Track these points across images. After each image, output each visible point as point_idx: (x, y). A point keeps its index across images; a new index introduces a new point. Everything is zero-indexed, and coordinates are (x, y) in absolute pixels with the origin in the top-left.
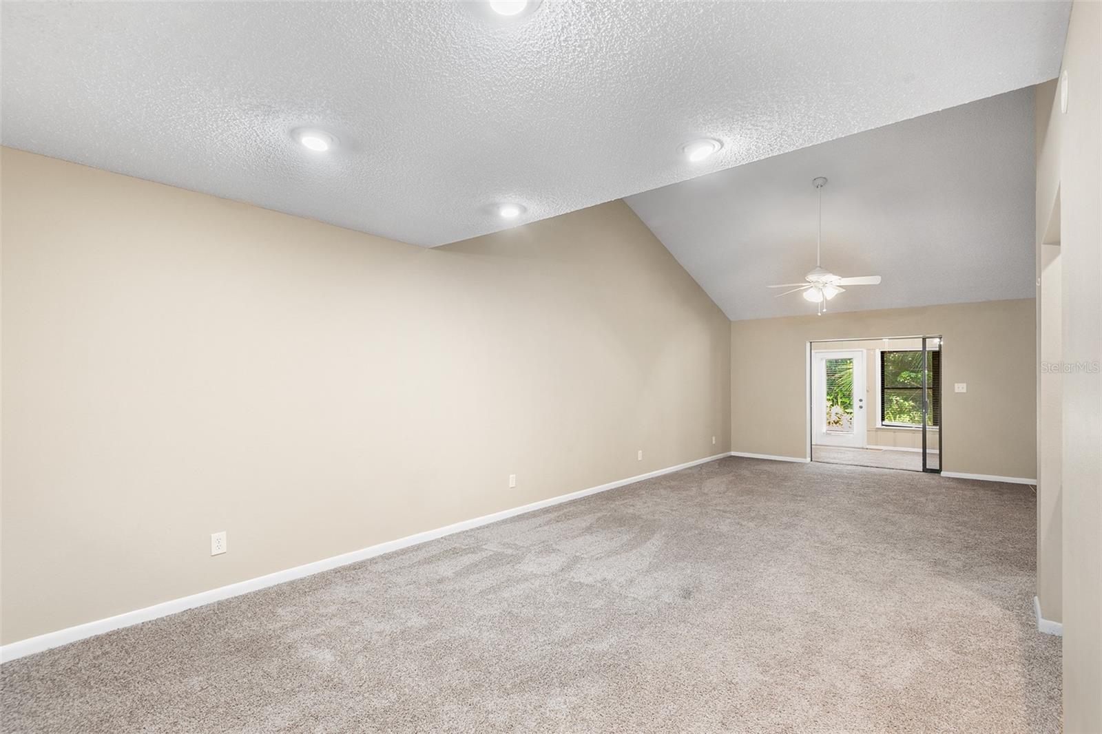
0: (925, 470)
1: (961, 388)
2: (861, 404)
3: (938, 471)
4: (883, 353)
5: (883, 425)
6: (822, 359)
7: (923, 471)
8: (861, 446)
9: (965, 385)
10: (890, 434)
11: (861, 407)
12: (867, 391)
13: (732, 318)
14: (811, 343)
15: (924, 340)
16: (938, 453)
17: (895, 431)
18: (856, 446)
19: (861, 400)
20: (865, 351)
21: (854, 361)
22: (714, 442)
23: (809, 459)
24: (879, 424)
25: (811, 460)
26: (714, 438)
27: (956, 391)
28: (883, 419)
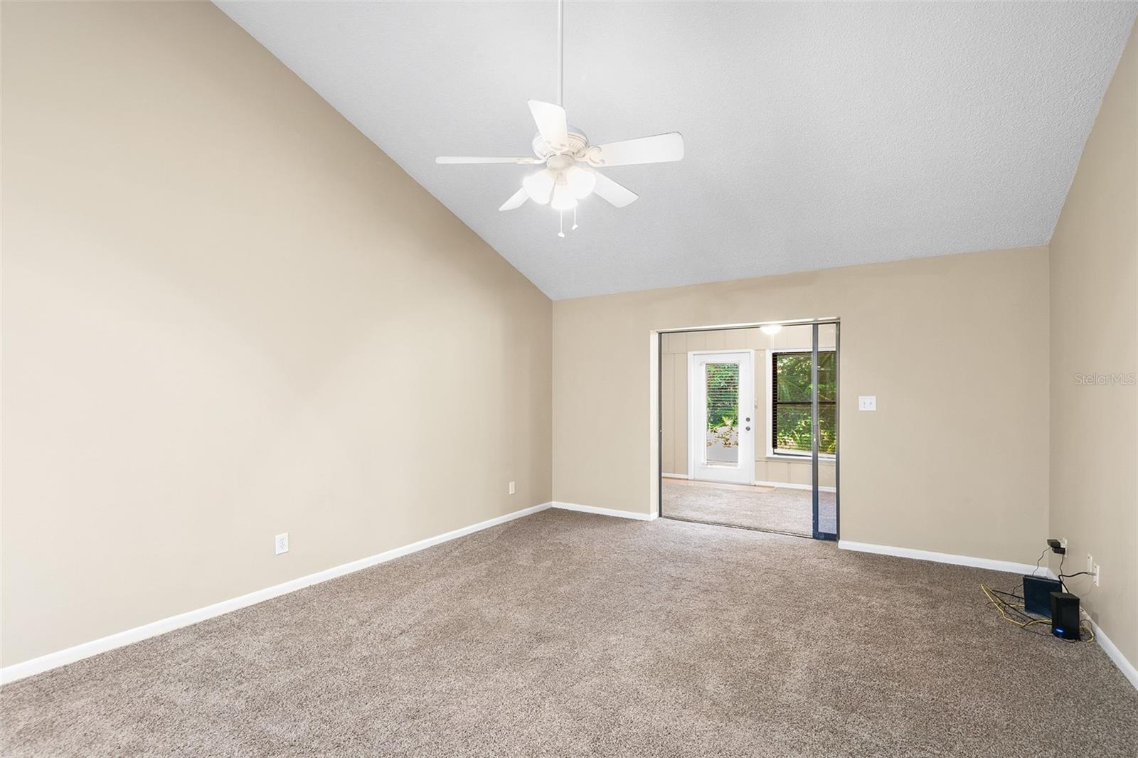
0: (817, 535)
1: (868, 403)
2: (748, 424)
3: (834, 538)
4: (775, 356)
5: (775, 453)
6: (701, 364)
7: (814, 537)
8: (747, 482)
9: (874, 398)
10: (784, 466)
11: (748, 429)
12: (756, 407)
13: (551, 295)
14: (660, 334)
15: (815, 325)
16: (835, 491)
17: (789, 461)
18: (743, 481)
19: (748, 420)
20: (753, 352)
21: (740, 367)
22: (512, 491)
23: (654, 515)
24: (769, 451)
25: (660, 515)
26: (512, 486)
27: (861, 409)
28: (775, 446)
